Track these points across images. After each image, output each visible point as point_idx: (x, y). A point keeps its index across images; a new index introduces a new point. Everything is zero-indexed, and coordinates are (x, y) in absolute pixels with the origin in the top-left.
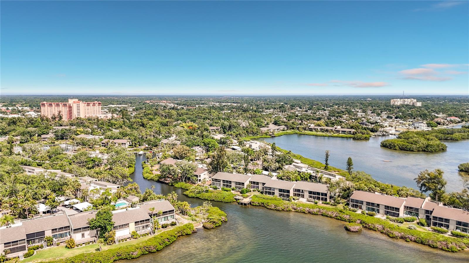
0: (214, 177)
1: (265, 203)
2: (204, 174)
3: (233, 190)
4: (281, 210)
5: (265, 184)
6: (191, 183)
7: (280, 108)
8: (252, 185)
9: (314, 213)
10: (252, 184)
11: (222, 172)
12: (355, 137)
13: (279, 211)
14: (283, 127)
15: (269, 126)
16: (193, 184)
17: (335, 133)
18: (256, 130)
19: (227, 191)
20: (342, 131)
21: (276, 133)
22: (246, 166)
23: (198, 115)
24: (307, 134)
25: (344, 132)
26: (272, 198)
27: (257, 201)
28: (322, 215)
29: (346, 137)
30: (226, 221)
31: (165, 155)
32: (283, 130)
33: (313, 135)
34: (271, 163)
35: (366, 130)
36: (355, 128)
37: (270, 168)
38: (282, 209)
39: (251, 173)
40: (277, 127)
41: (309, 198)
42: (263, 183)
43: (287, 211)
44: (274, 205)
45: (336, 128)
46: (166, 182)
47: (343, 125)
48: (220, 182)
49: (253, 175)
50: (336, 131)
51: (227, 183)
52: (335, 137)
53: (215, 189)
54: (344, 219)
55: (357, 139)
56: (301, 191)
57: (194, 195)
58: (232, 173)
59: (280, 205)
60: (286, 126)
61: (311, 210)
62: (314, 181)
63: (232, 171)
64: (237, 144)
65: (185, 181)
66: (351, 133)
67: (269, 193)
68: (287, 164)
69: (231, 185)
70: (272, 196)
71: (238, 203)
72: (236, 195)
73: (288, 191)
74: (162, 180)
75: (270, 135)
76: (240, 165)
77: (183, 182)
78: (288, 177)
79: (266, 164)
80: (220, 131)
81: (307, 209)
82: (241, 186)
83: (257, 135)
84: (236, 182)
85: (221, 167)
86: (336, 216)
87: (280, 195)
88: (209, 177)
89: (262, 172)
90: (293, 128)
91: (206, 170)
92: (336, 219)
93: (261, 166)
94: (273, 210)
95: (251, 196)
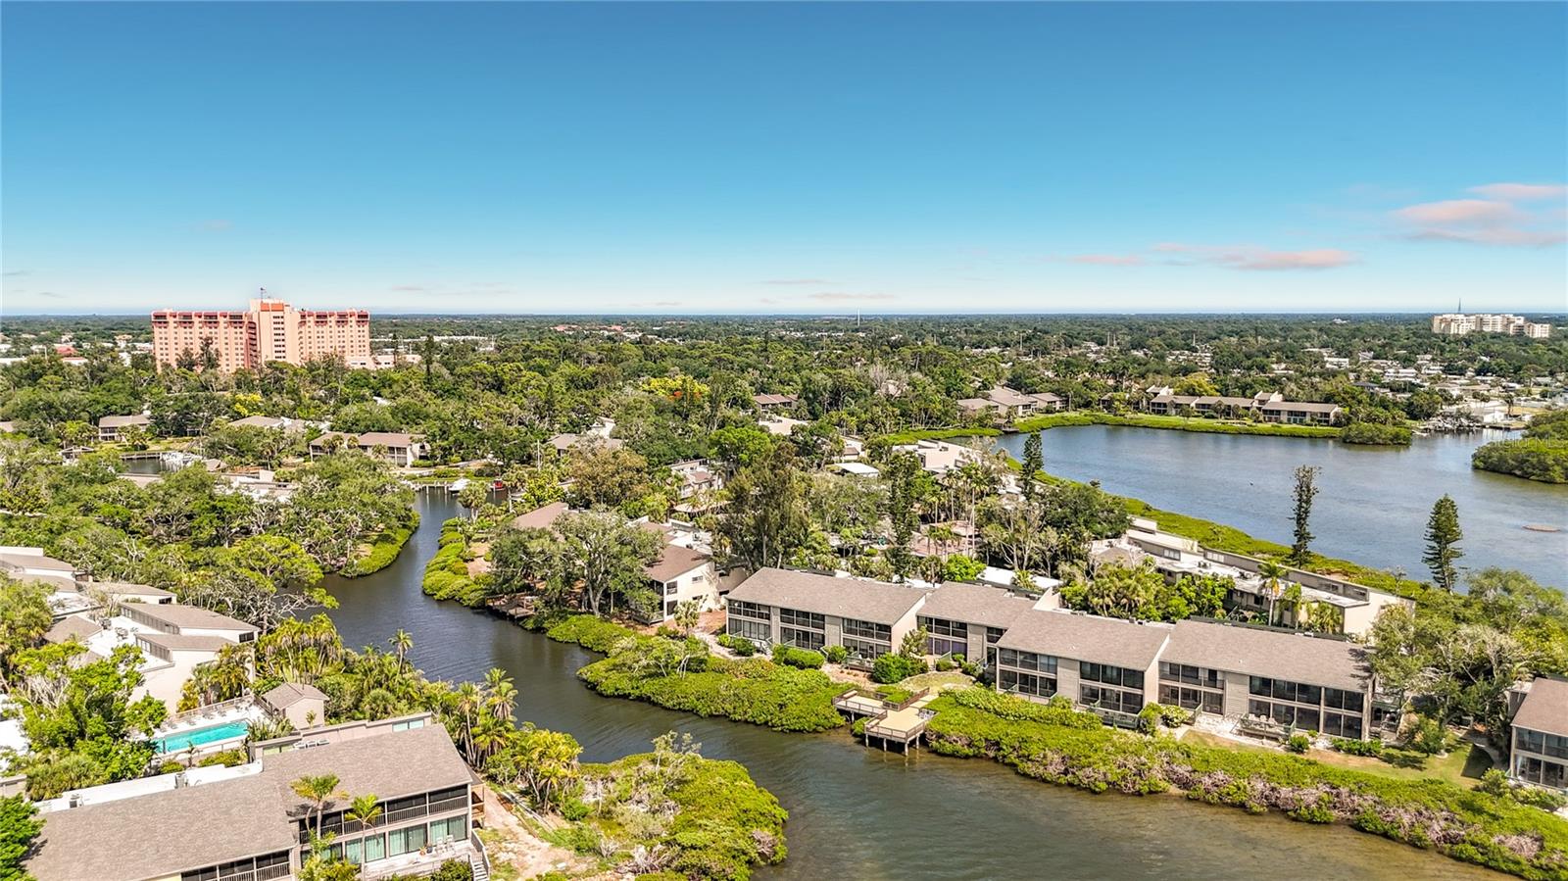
0: (743, 592)
1: (1006, 741)
2: (695, 579)
3: (832, 660)
4: (1103, 786)
5: (1000, 632)
6: (630, 618)
7: (1025, 341)
8: (933, 635)
9: (1303, 811)
10: (930, 630)
11: (781, 567)
12: (1352, 434)
13: (1094, 792)
14: (1050, 397)
15: (991, 392)
16: (639, 627)
17: (1260, 422)
18: (940, 407)
19: (802, 667)
20: (1291, 413)
21: (1022, 420)
22: (901, 540)
23: (720, 357)
24: (1146, 424)
25: (1298, 416)
26: (1044, 712)
27: (958, 729)
28: (1358, 827)
29: (1311, 437)
30: (777, 858)
31: (538, 493)
32: (1048, 411)
33: (1173, 429)
34: (1023, 527)
35: (1386, 408)
36: (1343, 402)
37: (1015, 552)
38: (1109, 783)
39: (923, 573)
40: (1021, 399)
41: (1252, 717)
42: (990, 629)
43: (1139, 794)
44: (1057, 758)
45: (1262, 402)
46: (512, 612)
47: (1292, 390)
48: (768, 617)
49: (937, 586)
50: (1265, 412)
51: (805, 626)
52: (1264, 435)
53: (740, 653)
54: (1506, 860)
55: (1360, 443)
56: (1203, 675)
57: (626, 686)
58: (829, 572)
59: (1095, 757)
60: (1059, 395)
61: (1285, 791)
62: (1254, 617)
63: (829, 563)
64: (864, 454)
65: (601, 608)
66: (1327, 422)
67: (1028, 684)
68: (1099, 536)
69: (823, 636)
70: (1045, 701)
71: (855, 735)
72: (849, 688)
73: (1135, 677)
74: (497, 603)
75: (997, 427)
76: (875, 540)
77: (593, 613)
78: (1124, 601)
79: (995, 534)
80: (796, 411)
81: (1259, 786)
82: (874, 641)
83: (944, 426)
84: (850, 621)
85: (775, 543)
86: (1448, 839)
87: (1089, 697)
88: (721, 594)
89: (980, 571)
90: (1087, 405)
91: (707, 558)
92: (1451, 856)
93: (971, 543)
94: (1058, 785)
95: (929, 698)
